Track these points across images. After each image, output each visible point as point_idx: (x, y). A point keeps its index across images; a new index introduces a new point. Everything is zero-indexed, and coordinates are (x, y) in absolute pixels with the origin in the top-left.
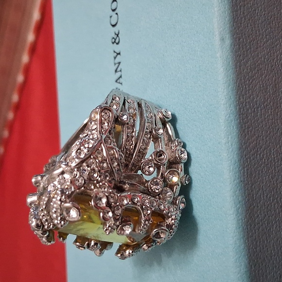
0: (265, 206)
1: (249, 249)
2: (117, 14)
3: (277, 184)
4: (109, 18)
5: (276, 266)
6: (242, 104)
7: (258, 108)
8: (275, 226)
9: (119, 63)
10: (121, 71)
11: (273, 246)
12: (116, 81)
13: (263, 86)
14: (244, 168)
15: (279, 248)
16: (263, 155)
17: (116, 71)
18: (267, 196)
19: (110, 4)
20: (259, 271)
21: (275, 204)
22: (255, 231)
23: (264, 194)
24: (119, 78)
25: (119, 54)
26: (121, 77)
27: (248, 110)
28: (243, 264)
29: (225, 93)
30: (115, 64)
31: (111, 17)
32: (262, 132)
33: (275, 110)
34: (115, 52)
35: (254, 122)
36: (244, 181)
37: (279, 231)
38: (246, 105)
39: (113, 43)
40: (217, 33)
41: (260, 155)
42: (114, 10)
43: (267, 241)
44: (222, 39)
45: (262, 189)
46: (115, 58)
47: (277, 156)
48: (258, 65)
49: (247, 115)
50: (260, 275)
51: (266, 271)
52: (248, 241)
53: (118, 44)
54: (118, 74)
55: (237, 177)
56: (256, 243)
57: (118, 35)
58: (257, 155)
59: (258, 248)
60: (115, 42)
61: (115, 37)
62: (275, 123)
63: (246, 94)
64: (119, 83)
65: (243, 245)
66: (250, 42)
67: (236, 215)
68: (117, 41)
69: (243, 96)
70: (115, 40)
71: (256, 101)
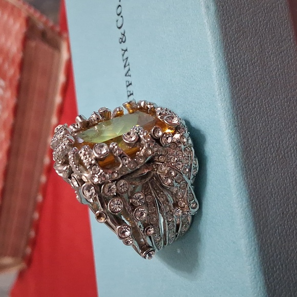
0: (261, 149)
1: (249, 186)
2: (122, 17)
3: (271, 131)
4: (115, 22)
5: (277, 204)
6: (231, 61)
7: (246, 64)
8: (272, 168)
9: (127, 58)
10: (129, 65)
11: (273, 185)
12: (126, 75)
13: (249, 46)
14: (237, 115)
15: (279, 188)
16: (255, 105)
17: (125, 66)
18: (262, 141)
19: (115, 11)
20: (260, 206)
21: (271, 149)
22: (253, 170)
23: (259, 139)
24: (128, 72)
25: (126, 50)
26: (129, 70)
27: (236, 65)
28: (244, 199)
29: (214, 52)
30: (124, 60)
31: (117, 21)
32: (252, 85)
33: (263, 67)
34: (122, 50)
35: (243, 76)
36: (238, 126)
37: (278, 172)
38: (234, 61)
39: (120, 43)
40: (202, 3)
41: (252, 105)
42: (119, 15)
43: (266, 180)
44: (208, 7)
45: (257, 134)
46: (123, 55)
47: (269, 107)
48: (242, 29)
49: (236, 70)
50: (262, 210)
51: (268, 207)
52: (247, 178)
53: (124, 42)
54: (127, 68)
55: (232, 122)
56: (256, 180)
57: (124, 35)
58: (249, 104)
59: (258, 186)
60: (122, 41)
61: (122, 37)
62: (264, 78)
63: (233, 52)
64: (129, 76)
65: (243, 182)
66: (233, 9)
67: (234, 156)
68: (124, 40)
69: (231, 53)
70: (122, 39)
71: (244, 59)
